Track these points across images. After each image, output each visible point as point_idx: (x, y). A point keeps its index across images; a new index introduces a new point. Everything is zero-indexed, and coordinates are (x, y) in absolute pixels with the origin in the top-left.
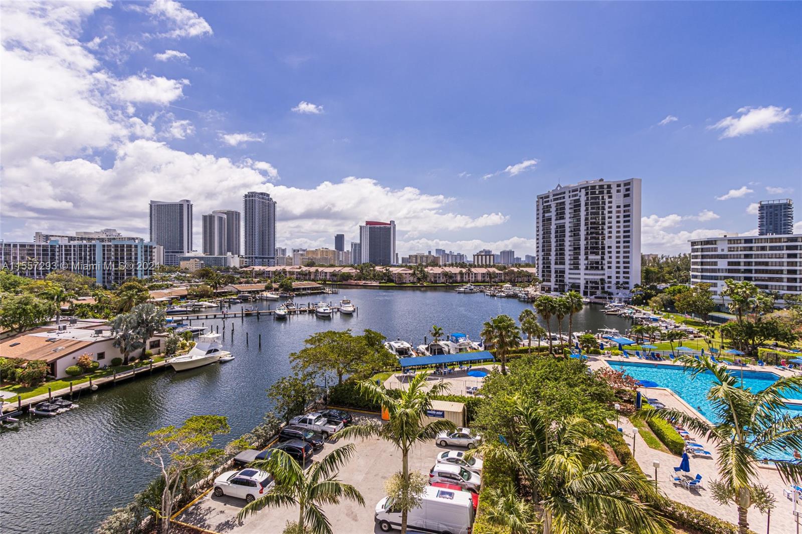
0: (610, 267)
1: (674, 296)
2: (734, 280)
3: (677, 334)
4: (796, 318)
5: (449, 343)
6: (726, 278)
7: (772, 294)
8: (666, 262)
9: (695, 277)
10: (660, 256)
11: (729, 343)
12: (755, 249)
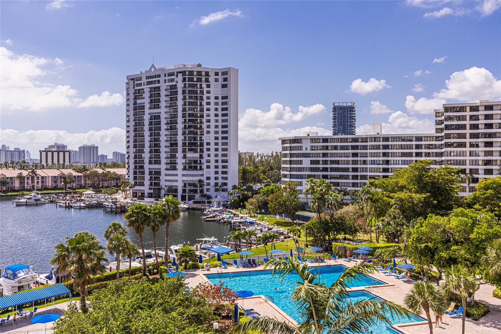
0: (208, 167)
1: (267, 196)
2: (315, 178)
3: (271, 237)
4: (358, 212)
6: (309, 176)
7: (342, 191)
8: (261, 161)
9: (285, 176)
10: (255, 154)
11: (311, 241)
12: (330, 148)
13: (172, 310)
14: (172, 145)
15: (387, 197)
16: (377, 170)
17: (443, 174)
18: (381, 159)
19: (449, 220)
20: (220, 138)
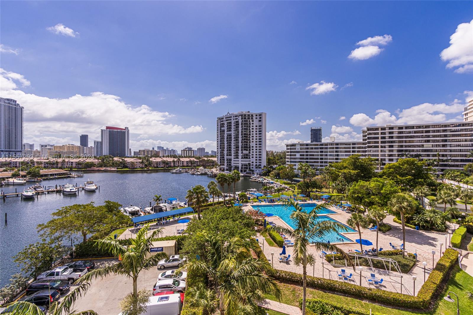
0: (253, 157)
1: (279, 171)
2: (302, 163)
3: (281, 189)
4: (323, 179)
5: (166, 204)
6: (299, 162)
8: (277, 155)
9: (288, 162)
10: (274, 152)
11: (300, 192)
12: (309, 149)
13: (236, 220)
14: (236, 147)
15: (337, 172)
16: (333, 159)
17: (367, 161)
18: (335, 153)
19: (370, 184)
20: (258, 144)
